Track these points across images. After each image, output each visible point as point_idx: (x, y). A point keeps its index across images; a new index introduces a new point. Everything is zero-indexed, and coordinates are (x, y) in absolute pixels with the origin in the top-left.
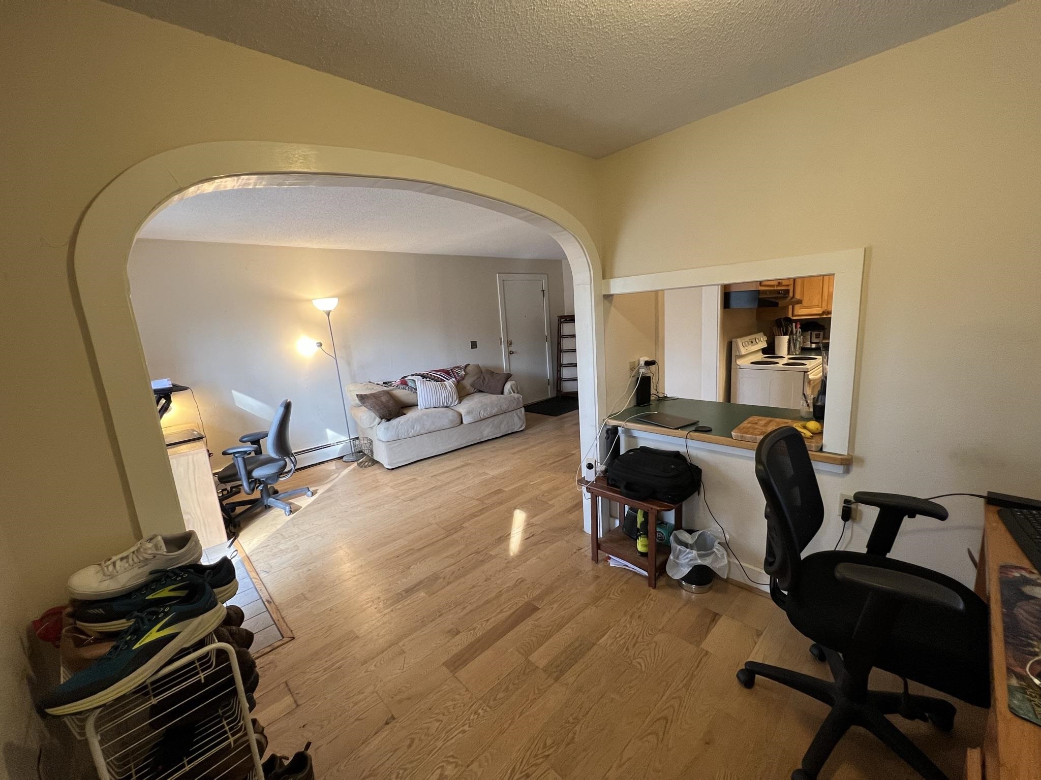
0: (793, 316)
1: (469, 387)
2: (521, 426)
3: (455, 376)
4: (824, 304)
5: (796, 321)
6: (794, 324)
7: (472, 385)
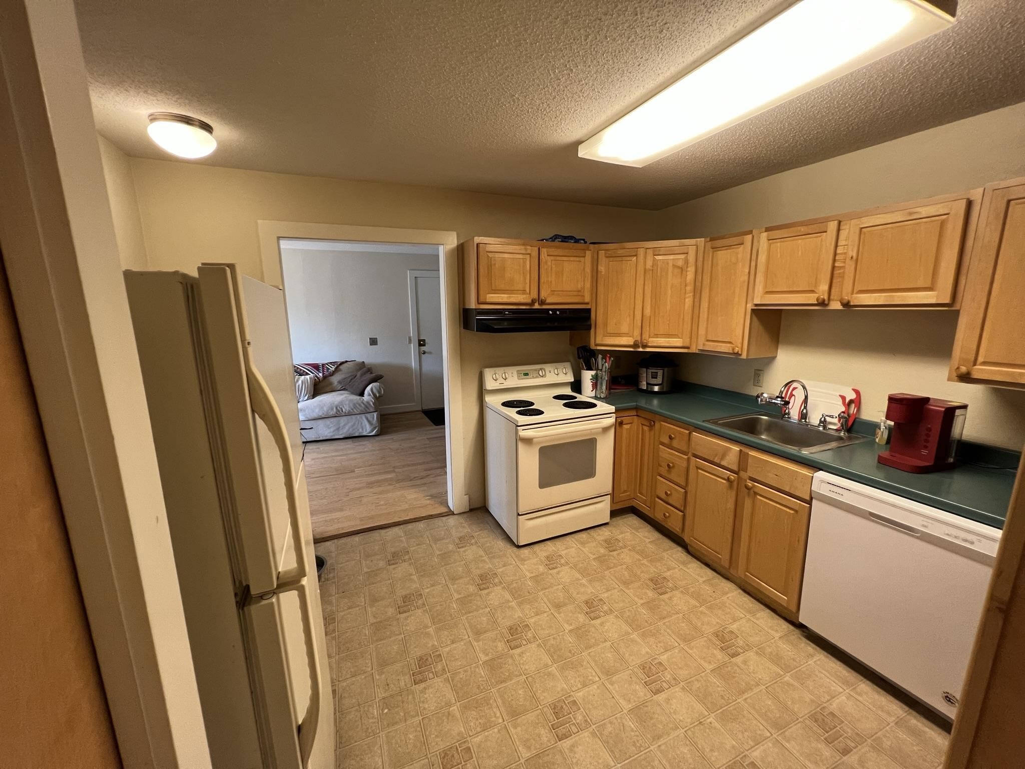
0: (596, 345)
1: (336, 383)
2: (372, 431)
3: (323, 371)
4: (637, 333)
5: (604, 353)
6: (600, 356)
7: (339, 382)
